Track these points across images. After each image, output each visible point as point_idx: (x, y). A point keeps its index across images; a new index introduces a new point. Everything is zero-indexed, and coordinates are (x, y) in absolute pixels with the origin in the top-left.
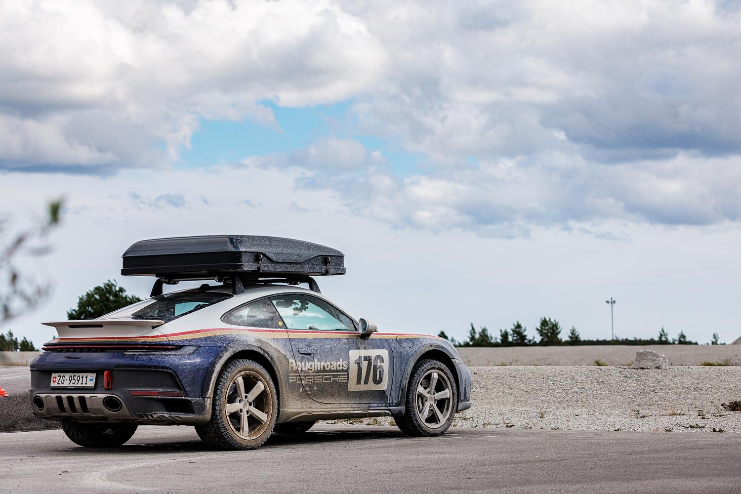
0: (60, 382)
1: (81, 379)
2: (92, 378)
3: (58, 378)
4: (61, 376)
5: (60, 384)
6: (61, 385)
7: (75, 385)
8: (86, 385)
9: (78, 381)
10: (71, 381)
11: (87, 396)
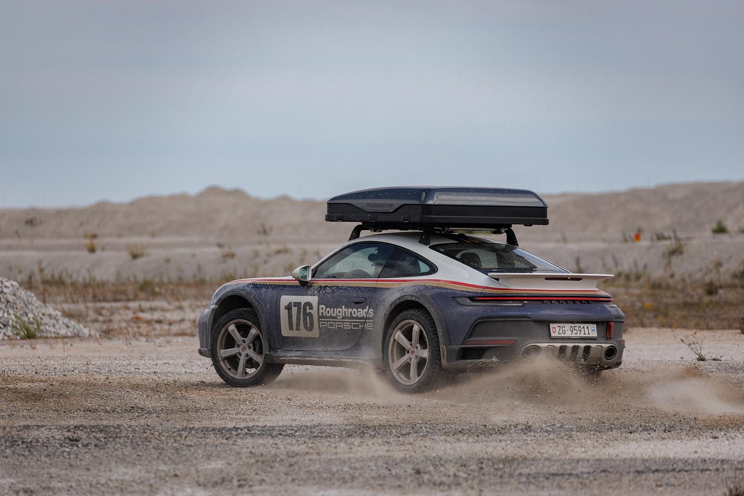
0: (561, 332)
1: (583, 330)
2: (594, 329)
3: (558, 329)
4: (560, 327)
5: (561, 334)
6: (563, 335)
7: (578, 335)
8: (589, 336)
9: (581, 331)
10: (572, 331)
11: (593, 345)
